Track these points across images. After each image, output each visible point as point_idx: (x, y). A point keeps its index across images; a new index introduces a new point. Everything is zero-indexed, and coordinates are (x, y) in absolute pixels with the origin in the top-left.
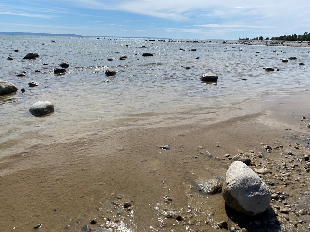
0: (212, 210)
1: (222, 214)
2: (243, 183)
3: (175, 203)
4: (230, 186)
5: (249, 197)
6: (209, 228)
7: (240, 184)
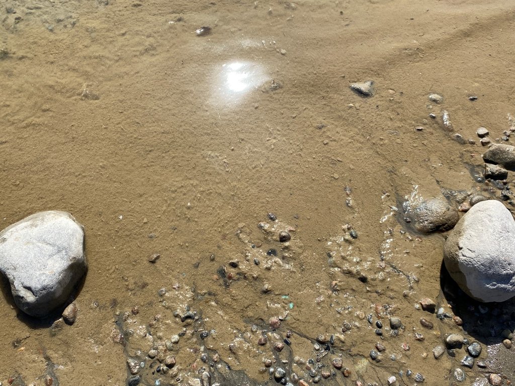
0: (418, 270)
1: (431, 281)
2: (488, 265)
3: (361, 244)
4: (464, 256)
5: (488, 287)
6: (404, 306)
7: (482, 264)
